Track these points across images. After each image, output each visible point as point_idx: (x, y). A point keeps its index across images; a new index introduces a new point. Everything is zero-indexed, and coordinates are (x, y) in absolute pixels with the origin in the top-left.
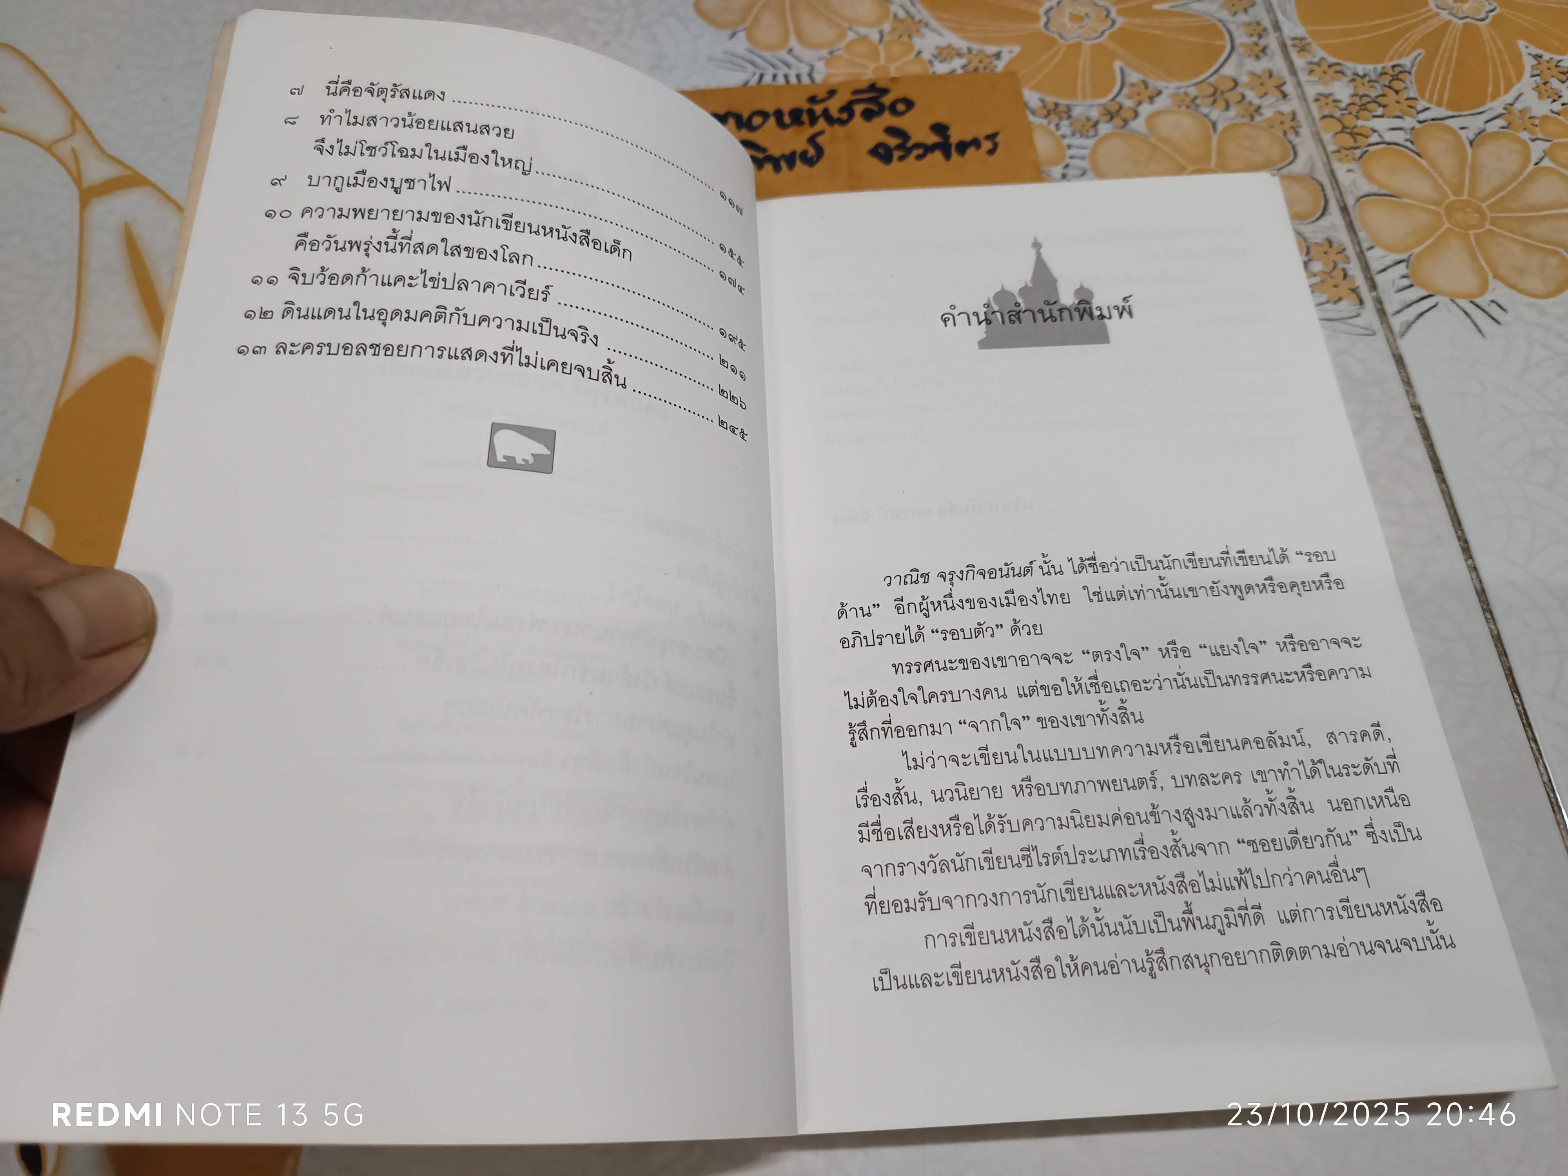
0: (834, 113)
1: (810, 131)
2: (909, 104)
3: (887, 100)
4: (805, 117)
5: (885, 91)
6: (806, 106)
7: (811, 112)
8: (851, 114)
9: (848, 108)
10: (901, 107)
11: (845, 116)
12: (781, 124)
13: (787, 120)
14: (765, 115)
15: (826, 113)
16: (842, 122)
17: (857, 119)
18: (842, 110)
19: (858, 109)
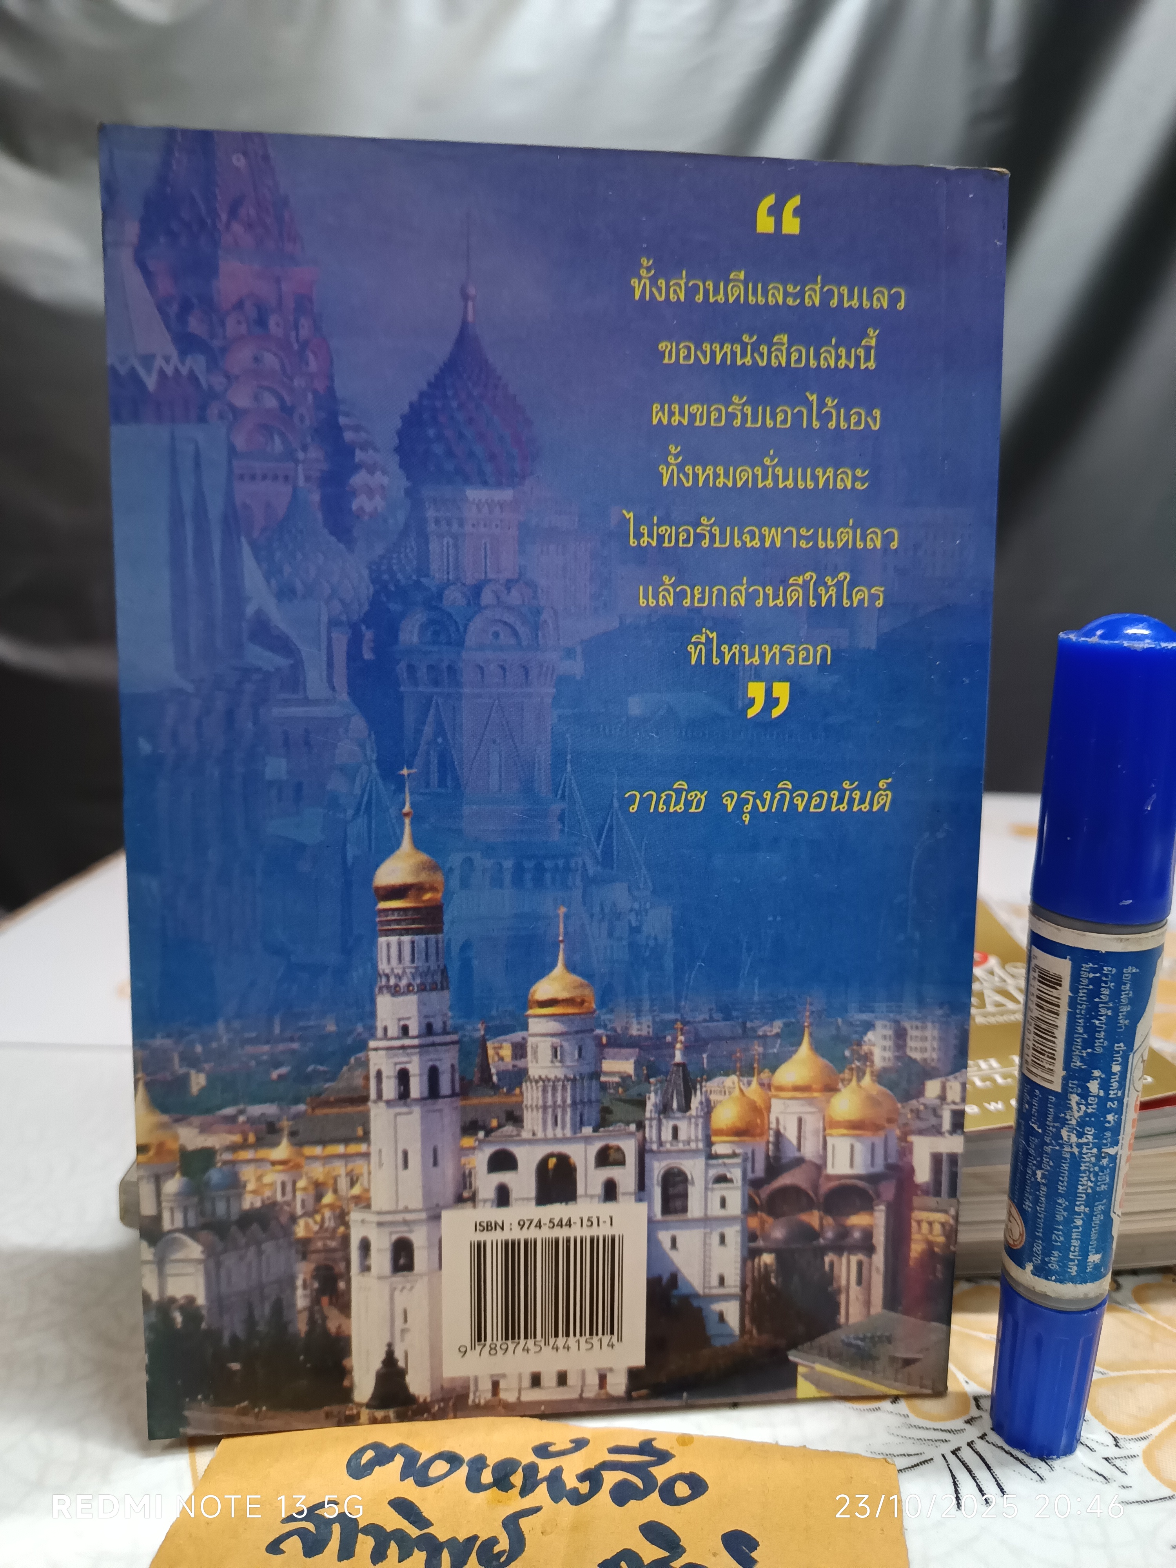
0: (570, 1481)
1: (515, 1502)
2: (697, 1485)
3: (662, 1473)
4: (517, 1479)
5: (663, 1457)
6: (527, 1458)
7: (531, 1471)
8: (596, 1487)
9: (592, 1477)
10: (682, 1489)
11: (584, 1488)
12: (474, 1484)
13: (487, 1477)
14: (453, 1460)
15: (555, 1478)
16: (577, 1499)
17: (604, 1495)
18: (582, 1478)
19: (611, 1478)
